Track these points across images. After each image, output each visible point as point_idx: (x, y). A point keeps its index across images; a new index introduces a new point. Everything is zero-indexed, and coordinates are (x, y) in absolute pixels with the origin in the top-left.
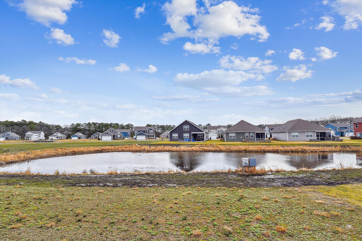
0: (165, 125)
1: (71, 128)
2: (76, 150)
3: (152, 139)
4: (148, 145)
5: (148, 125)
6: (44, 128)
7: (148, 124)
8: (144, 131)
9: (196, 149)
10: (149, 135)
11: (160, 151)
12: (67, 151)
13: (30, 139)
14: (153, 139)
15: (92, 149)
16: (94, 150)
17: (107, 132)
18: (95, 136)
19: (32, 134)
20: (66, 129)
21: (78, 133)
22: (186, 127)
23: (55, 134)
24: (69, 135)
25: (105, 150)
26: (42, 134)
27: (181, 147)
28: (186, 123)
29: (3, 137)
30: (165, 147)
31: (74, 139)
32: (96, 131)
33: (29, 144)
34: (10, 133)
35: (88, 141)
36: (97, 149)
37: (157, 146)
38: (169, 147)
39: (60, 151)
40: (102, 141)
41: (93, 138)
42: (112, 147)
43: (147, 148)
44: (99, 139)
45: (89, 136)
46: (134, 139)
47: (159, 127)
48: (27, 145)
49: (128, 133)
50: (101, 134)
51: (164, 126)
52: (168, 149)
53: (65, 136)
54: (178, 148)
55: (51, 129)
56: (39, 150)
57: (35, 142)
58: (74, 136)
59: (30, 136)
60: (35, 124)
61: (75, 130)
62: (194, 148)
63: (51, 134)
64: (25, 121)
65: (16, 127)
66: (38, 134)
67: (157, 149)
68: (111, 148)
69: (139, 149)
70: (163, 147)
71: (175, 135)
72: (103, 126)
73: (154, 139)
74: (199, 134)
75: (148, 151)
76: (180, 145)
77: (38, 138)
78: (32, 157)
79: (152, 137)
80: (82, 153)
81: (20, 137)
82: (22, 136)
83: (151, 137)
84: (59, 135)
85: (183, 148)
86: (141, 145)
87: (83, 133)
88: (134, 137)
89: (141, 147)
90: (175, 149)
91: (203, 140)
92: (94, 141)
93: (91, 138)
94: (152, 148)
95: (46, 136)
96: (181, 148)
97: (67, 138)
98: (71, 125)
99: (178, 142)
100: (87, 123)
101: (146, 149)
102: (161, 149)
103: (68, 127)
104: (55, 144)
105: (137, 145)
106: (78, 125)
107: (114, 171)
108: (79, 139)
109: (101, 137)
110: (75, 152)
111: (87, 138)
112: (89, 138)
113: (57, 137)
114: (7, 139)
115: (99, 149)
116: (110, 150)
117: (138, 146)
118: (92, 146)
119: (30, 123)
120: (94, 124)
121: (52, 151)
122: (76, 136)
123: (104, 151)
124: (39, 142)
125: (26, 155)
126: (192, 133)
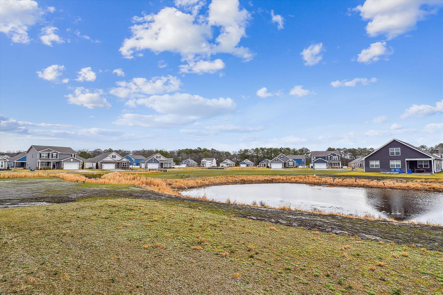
0: (357, 148)
1: (239, 154)
2: (245, 179)
3: (336, 168)
4: (331, 176)
5: (330, 150)
6: (216, 154)
7: (330, 148)
8: (324, 158)
9: (415, 186)
10: (331, 163)
11: (351, 186)
12: (236, 179)
13: (205, 166)
14: (338, 168)
15: (261, 178)
16: (264, 179)
17: (277, 159)
18: (264, 163)
19: (206, 161)
20: (235, 156)
21: (246, 160)
22: (395, 150)
23: (225, 161)
24: (237, 162)
25: (276, 180)
26: (214, 160)
27: (386, 181)
28: (394, 143)
29: (185, 163)
30: (357, 180)
31: (243, 166)
32: (264, 157)
33: (204, 171)
34: (189, 160)
35: (257, 168)
36: (266, 178)
37: (344, 179)
38: (365, 180)
39: (230, 179)
40: (271, 169)
41: (262, 166)
42: (284, 177)
43: (330, 180)
44: (268, 167)
45: (257, 164)
46: (310, 167)
47: (346, 151)
48: (202, 171)
49: (303, 160)
50: (270, 161)
51: (356, 150)
52: (362, 183)
53: (234, 163)
54: (381, 183)
55: (221, 156)
56: (212, 177)
57: (209, 169)
58: (242, 163)
59: (205, 163)
60: (209, 151)
61: (243, 157)
62: (411, 184)
63: (222, 161)
64: (200, 149)
65: (194, 154)
66: (211, 161)
67: (345, 183)
68: (281, 178)
69: (317, 181)
70: (354, 180)
71: (375, 163)
72: (272, 151)
73: (340, 168)
74: (422, 161)
75: (331, 185)
76: (383, 178)
77: (211, 165)
78: (207, 183)
79: (337, 165)
80: (251, 182)
81: (197, 164)
82: (199, 162)
83: (335, 165)
84: (229, 162)
85: (389, 183)
86: (320, 176)
87: (251, 160)
88: (311, 165)
89: (320, 178)
90: (374, 184)
91: (429, 171)
92: (262, 169)
93: (260, 166)
94: (337, 180)
95: (218, 163)
96: (385, 184)
97: (236, 166)
98: (239, 152)
99: (380, 173)
100: (254, 149)
101: (328, 181)
102: (351, 183)
103: (236, 154)
104: (225, 172)
105: (315, 175)
106: (246, 151)
107: (287, 207)
108: (247, 167)
109: (271, 165)
110: (244, 180)
111: (256, 165)
112: (258, 166)
113: (227, 164)
114: (188, 165)
115: (268, 179)
116: (281, 181)
117: (317, 177)
118: (261, 175)
119: (204, 150)
120: (262, 149)
121: (223, 179)
122: (245, 163)
123: (274, 181)
124: (212, 169)
125: (202, 181)
126: (406, 160)
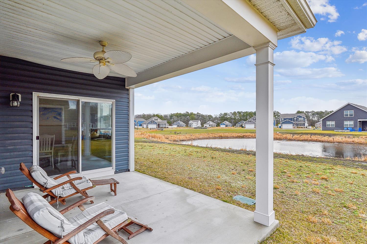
1: (219, 117)
3: (302, 128)
4: (292, 133)
6: (201, 117)
8: (291, 119)
9: (359, 141)
10: (297, 124)
11: (306, 141)
13: (191, 126)
15: (235, 135)
16: (237, 136)
17: (250, 121)
18: (240, 124)
19: (192, 122)
20: (216, 118)
21: (226, 121)
22: (349, 113)
23: (208, 123)
24: (218, 123)
26: (199, 122)
28: (349, 107)
29: (176, 124)
31: (222, 126)
32: (241, 120)
33: (191, 130)
34: (179, 122)
35: (233, 128)
37: (301, 135)
38: (319, 136)
40: (245, 129)
41: (238, 126)
42: (253, 134)
44: (243, 127)
47: (314, 114)
48: (189, 130)
50: (245, 122)
52: (316, 139)
53: (215, 124)
54: (331, 139)
55: (205, 119)
56: (197, 134)
57: (195, 128)
58: (222, 124)
59: (192, 124)
60: (195, 114)
61: (223, 119)
62: (356, 140)
63: (205, 123)
64: (188, 113)
65: (183, 117)
66: (196, 123)
67: (302, 138)
68: (251, 134)
71: (331, 123)
72: (247, 115)
75: (290, 140)
76: (334, 135)
77: (197, 126)
78: (194, 138)
79: (302, 125)
81: (186, 125)
83: (300, 125)
84: (211, 123)
86: (283, 133)
87: (229, 122)
88: (280, 125)
89: (282, 135)
92: (238, 129)
93: (237, 126)
94: (296, 136)
95: (202, 124)
96: (334, 139)
97: (217, 126)
98: (219, 115)
99: (334, 131)
100: (233, 112)
101: (288, 137)
102: (306, 138)
103: (217, 116)
104: (208, 130)
105: (278, 133)
106: (226, 114)
108: (226, 127)
109: (245, 125)
111: (233, 126)
112: (235, 126)
113: (210, 125)
114: (178, 126)
115: (240, 135)
117: (280, 134)
119: (191, 114)
120: (239, 113)
121: (206, 135)
122: (224, 124)
124: (197, 128)
125: (190, 136)
126: (359, 120)
